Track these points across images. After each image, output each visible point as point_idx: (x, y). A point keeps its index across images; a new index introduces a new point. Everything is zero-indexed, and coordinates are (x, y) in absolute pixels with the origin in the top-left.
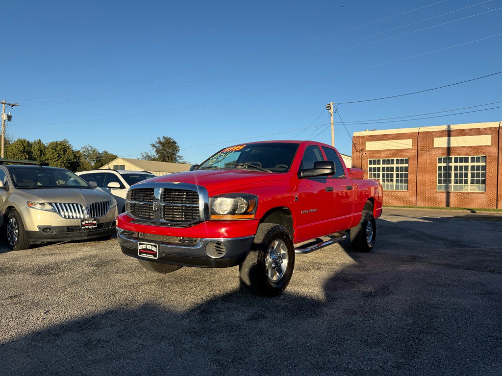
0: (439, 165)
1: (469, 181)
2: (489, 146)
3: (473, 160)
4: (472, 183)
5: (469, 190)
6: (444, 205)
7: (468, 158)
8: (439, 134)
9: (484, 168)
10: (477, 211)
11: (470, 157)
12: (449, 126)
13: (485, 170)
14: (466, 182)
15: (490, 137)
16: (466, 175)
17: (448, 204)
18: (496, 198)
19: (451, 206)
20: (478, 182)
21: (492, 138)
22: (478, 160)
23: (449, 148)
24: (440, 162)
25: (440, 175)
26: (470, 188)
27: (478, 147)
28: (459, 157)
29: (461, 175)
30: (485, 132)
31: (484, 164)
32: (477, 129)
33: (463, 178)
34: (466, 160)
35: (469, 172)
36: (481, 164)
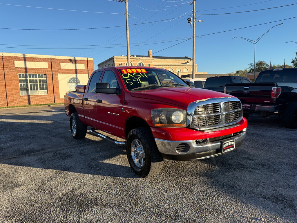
0: (20, 79)
1: (39, 89)
2: (47, 69)
3: (39, 76)
4: (41, 89)
5: (39, 93)
6: (27, 104)
7: (36, 75)
8: (18, 59)
9: (46, 81)
10: (51, 105)
11: (37, 74)
12: (24, 55)
13: (46, 82)
14: (37, 89)
15: (47, 63)
16: (37, 85)
17: (29, 103)
18: (53, 98)
19: (32, 104)
20: (43, 89)
21: (48, 64)
22: (42, 76)
23: (26, 68)
24: (20, 77)
25: (21, 85)
26: (39, 92)
27: (42, 69)
28: (31, 74)
29: (34, 85)
30: (44, 60)
31: (45, 79)
32: (40, 58)
33: (35, 87)
34: (36, 76)
35: (38, 84)
36: (44, 79)
